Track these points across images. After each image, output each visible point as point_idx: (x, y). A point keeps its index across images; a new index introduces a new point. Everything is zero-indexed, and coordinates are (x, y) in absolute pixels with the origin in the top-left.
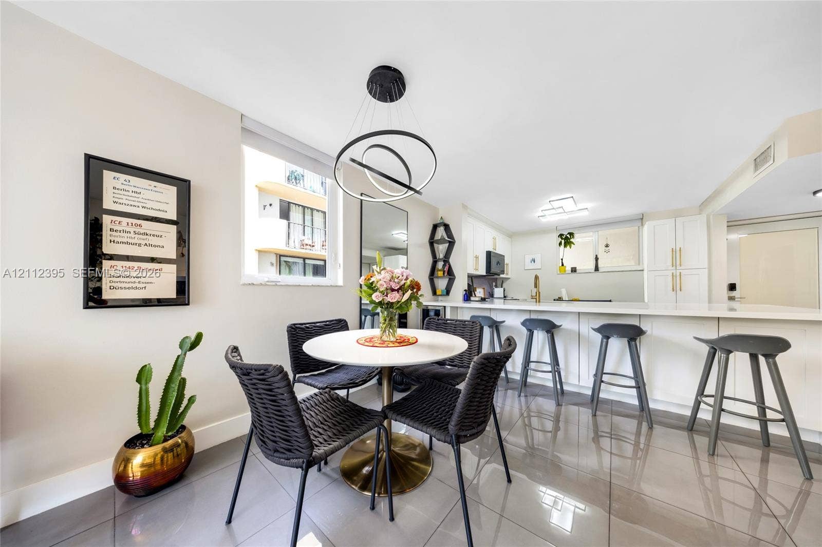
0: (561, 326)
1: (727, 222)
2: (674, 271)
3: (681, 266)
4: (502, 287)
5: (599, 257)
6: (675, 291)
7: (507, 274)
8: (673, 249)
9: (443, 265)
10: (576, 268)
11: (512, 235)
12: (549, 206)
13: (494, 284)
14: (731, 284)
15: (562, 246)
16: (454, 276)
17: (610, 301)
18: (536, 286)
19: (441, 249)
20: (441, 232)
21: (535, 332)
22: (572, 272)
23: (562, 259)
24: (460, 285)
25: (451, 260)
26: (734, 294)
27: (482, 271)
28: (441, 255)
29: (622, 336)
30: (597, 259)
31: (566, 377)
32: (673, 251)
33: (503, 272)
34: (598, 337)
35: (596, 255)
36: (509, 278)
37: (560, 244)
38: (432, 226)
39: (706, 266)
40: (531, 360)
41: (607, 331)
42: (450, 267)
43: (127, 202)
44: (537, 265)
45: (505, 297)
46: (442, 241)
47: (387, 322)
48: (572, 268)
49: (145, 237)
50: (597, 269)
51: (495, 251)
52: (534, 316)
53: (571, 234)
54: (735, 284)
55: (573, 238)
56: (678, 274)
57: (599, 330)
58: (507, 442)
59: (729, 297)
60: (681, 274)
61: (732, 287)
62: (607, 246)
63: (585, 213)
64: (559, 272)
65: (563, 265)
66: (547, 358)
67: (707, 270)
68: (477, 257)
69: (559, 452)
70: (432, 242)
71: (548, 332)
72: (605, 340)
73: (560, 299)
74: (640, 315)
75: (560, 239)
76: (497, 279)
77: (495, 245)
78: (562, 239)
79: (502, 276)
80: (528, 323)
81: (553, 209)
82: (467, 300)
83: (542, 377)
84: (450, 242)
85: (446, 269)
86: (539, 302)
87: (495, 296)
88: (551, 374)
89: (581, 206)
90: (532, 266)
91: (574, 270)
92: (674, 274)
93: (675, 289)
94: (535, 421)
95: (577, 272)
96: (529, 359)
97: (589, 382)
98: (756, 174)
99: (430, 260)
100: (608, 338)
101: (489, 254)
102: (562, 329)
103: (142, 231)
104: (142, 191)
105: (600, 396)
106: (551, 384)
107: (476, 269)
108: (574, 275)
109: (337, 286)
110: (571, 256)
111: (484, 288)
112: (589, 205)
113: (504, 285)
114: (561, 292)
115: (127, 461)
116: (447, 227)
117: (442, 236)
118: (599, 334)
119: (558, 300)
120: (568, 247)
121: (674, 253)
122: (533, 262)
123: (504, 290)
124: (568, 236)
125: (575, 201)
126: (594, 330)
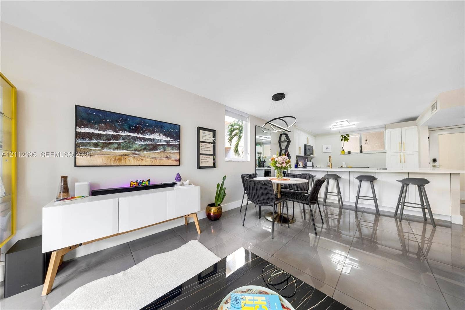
0: (341, 177)
1: (429, 129)
2: (401, 153)
3: (404, 151)
4: (311, 161)
5: (363, 146)
6: (401, 163)
7: (314, 155)
8: (400, 143)
9: (285, 152)
10: (350, 152)
11: (316, 136)
12: (335, 124)
13: (307, 160)
14: (434, 159)
15: (343, 141)
16: (290, 157)
17: (369, 167)
18: (330, 161)
19: (284, 145)
20: (284, 137)
21: (330, 180)
22: (348, 153)
23: (343, 147)
24: (293, 161)
25: (289, 150)
26: (435, 164)
27: (302, 154)
28: (283, 147)
29: (367, 180)
30: (361, 147)
31: (344, 198)
32: (400, 144)
33: (312, 154)
34: (357, 181)
35: (361, 145)
36: (315, 157)
37: (342, 140)
38: (280, 135)
39: (417, 151)
40: (328, 192)
41: (361, 178)
42: (288, 153)
43: (205, 139)
44: (330, 150)
45: (313, 166)
46: (284, 141)
47: (279, 173)
48: (348, 152)
49: (207, 148)
50: (361, 152)
51: (308, 144)
52: (329, 173)
53: (347, 135)
54: (436, 159)
55: (349, 136)
56: (403, 155)
57: (357, 178)
58: (317, 227)
59: (433, 165)
60: (405, 155)
61: (435, 160)
62: (367, 141)
63: (354, 126)
64: (341, 154)
65: (343, 150)
66: (335, 191)
67: (418, 153)
68: (300, 148)
69: (341, 230)
70: (280, 142)
71: (336, 179)
72: (360, 182)
73: (342, 167)
74: (376, 172)
75: (342, 138)
76: (308, 157)
77: (308, 141)
78: (343, 137)
79: (311, 156)
80: (327, 176)
81: (338, 125)
82: (297, 167)
83: (333, 199)
84: (288, 142)
85: (287, 153)
86: (331, 168)
87: (308, 166)
88: (337, 196)
89: (352, 123)
90: (327, 151)
91: (349, 153)
92: (401, 154)
93: (401, 161)
94: (330, 216)
95: (351, 153)
96: (327, 191)
97: (354, 200)
98: (433, 112)
99: (279, 150)
100: (361, 181)
101: (305, 146)
102: (342, 179)
103: (207, 146)
104: (207, 135)
105: (358, 206)
106: (337, 202)
107: (300, 153)
108: (349, 155)
109: (247, 162)
110: (347, 146)
111: (302, 162)
112: (356, 123)
113: (312, 160)
114: (342, 163)
115: (210, 211)
116: (286, 135)
117: (285, 139)
118: (357, 180)
119: (341, 167)
120: (346, 141)
121: (401, 145)
122: (327, 149)
123: (312, 163)
124: (346, 136)
125: (348, 122)
126: (356, 178)
